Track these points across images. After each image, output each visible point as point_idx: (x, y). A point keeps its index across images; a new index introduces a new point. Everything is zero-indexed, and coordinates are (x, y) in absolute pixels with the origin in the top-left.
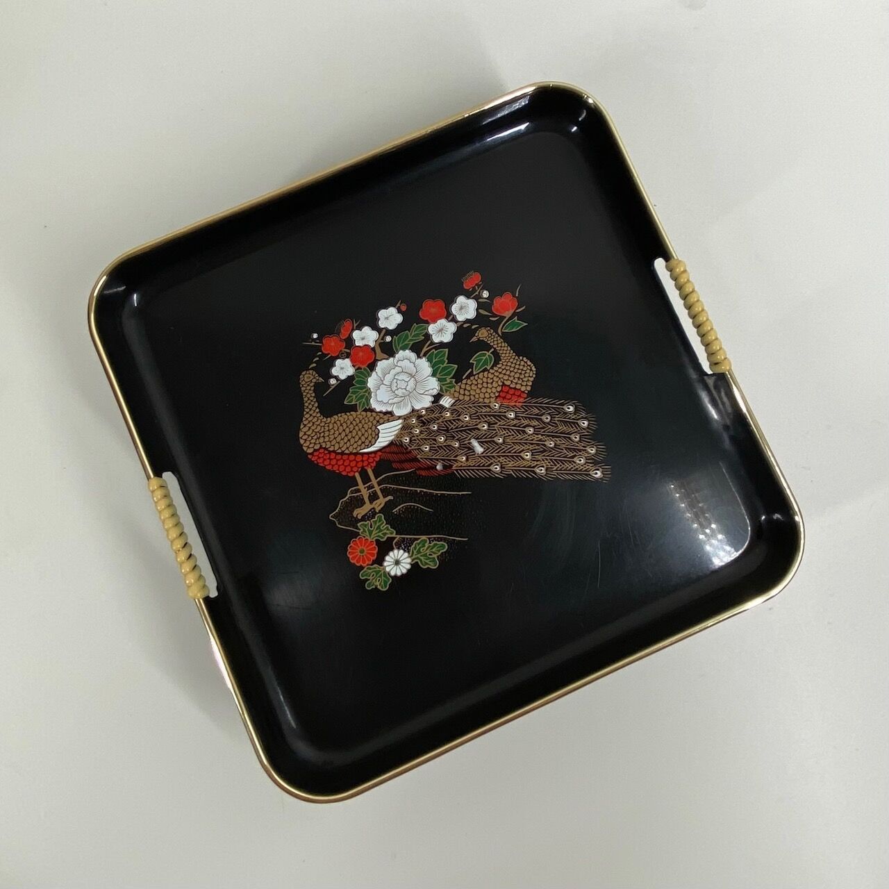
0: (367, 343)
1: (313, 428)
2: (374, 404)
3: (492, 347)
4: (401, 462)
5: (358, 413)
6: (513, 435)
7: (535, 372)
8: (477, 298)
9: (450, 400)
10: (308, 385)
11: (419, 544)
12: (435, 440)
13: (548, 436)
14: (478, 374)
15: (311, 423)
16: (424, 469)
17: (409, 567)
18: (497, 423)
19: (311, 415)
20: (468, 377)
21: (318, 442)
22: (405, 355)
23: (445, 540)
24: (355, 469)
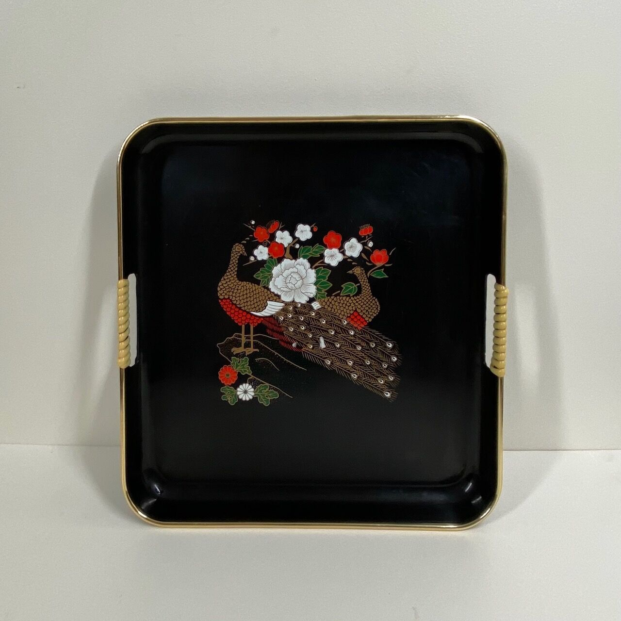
0: (283, 243)
1: (228, 283)
2: (271, 286)
3: (359, 282)
4: (272, 330)
5: (259, 287)
6: (347, 346)
7: (379, 311)
8: (364, 244)
9: (319, 305)
10: (236, 254)
11: (263, 387)
12: (299, 327)
13: (369, 357)
14: (343, 296)
15: (229, 280)
16: (285, 342)
17: (251, 397)
18: (341, 334)
19: (231, 274)
20: (336, 296)
21: (228, 294)
22: (303, 262)
23: (279, 392)
24: (243, 322)
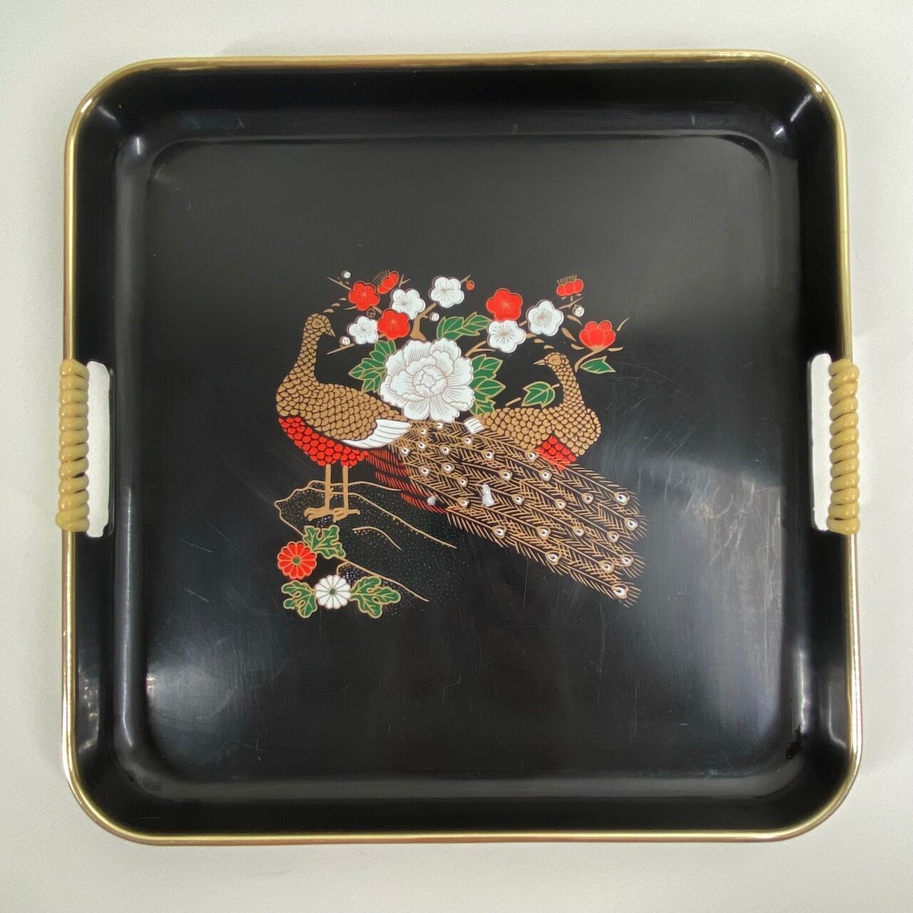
0: (406, 312)
1: (298, 387)
2: (384, 391)
3: (558, 381)
4: (388, 475)
5: (360, 393)
6: (537, 501)
7: (598, 436)
8: (567, 312)
9: (479, 425)
10: (314, 333)
11: (368, 581)
12: (440, 466)
13: (580, 520)
14: (527, 407)
15: (299, 381)
16: (412, 495)
17: (344, 603)
18: (524, 478)
19: (302, 371)
20: (513, 407)
21: (297, 407)
22: (447, 348)
23: (401, 590)
24: (329, 459)
